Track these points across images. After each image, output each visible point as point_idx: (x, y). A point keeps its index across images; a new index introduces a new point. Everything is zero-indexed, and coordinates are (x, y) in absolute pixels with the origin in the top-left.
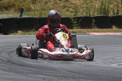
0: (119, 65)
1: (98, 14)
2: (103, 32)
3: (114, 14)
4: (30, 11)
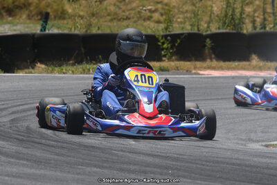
1: (219, 28)
2: (229, 69)
3: (255, 28)
4: (64, 19)
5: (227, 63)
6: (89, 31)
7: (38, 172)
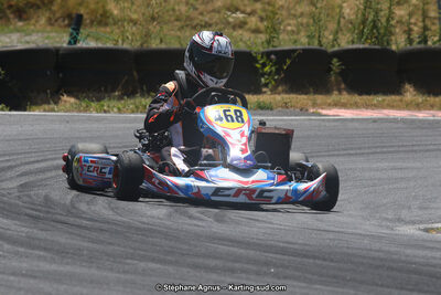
0: (427, 230)
2: (367, 106)
3: (410, 41)
4: (106, 25)
5: (365, 97)
6: (145, 45)
7: (62, 268)
